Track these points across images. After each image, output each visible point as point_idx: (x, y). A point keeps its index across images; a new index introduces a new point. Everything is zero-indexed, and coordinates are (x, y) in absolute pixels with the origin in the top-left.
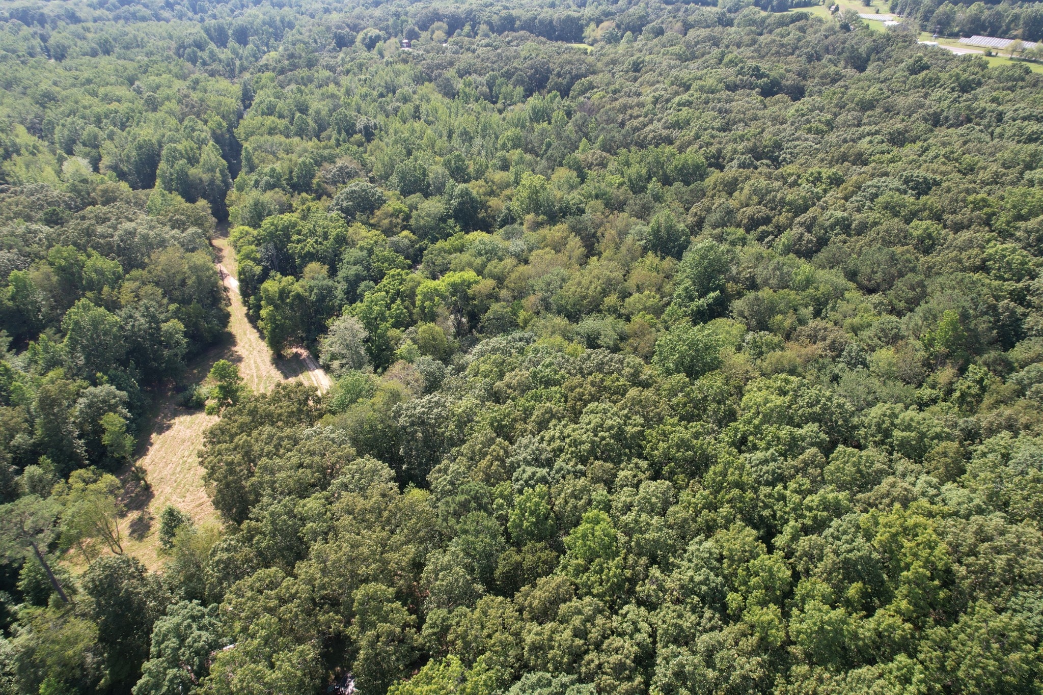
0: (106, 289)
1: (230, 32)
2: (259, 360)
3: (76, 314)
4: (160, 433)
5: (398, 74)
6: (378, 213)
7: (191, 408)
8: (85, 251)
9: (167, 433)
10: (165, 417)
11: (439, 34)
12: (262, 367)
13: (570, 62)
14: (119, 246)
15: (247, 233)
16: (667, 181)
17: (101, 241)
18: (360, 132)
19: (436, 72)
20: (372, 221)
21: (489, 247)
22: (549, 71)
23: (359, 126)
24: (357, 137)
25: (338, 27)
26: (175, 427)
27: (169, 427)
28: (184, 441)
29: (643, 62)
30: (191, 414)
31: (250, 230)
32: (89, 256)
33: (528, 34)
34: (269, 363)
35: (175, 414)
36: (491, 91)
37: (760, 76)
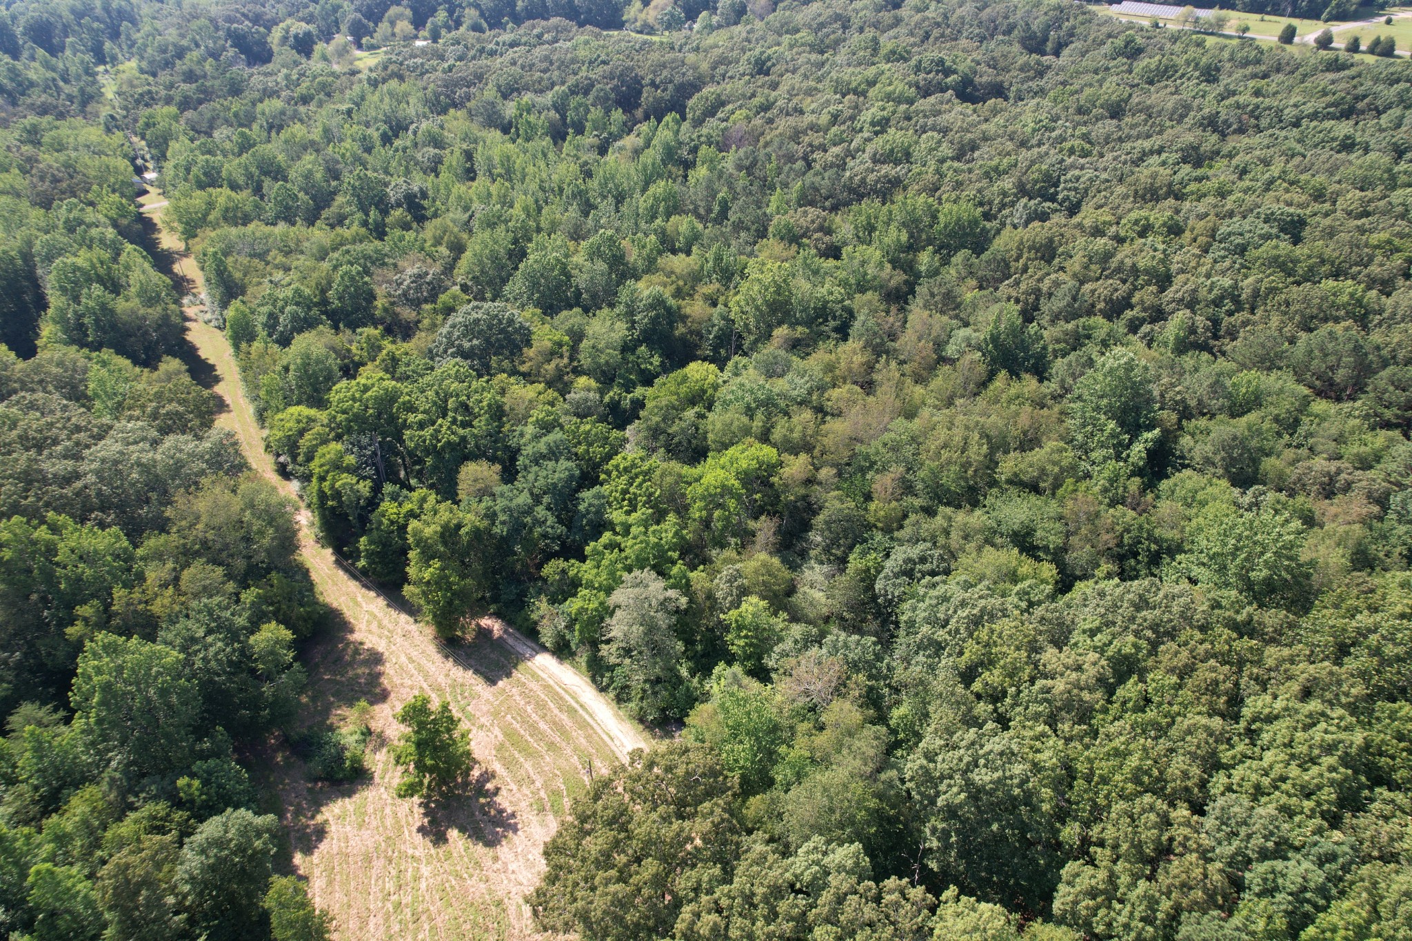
0: (119, 593)
1: (19, 31)
2: (414, 654)
3: (99, 671)
4: (308, 850)
5: (401, 99)
6: (530, 352)
7: (339, 782)
8: (43, 521)
9: (323, 846)
10: (298, 812)
11: (404, 26)
12: (432, 669)
13: (664, 66)
14: (99, 493)
15: (311, 420)
16: (946, 250)
17: (68, 491)
18: (399, 205)
19: (460, 92)
20: (523, 368)
21: (761, 396)
22: (638, 81)
23: (393, 195)
24: (397, 213)
25: (230, 20)
26: (333, 828)
27: (321, 833)
28: (368, 859)
29: (769, 58)
30: (349, 793)
31: (313, 412)
32: (54, 529)
33: (566, 22)
34: (438, 658)
35: (317, 803)
36: (564, 117)
37: (948, 72)
